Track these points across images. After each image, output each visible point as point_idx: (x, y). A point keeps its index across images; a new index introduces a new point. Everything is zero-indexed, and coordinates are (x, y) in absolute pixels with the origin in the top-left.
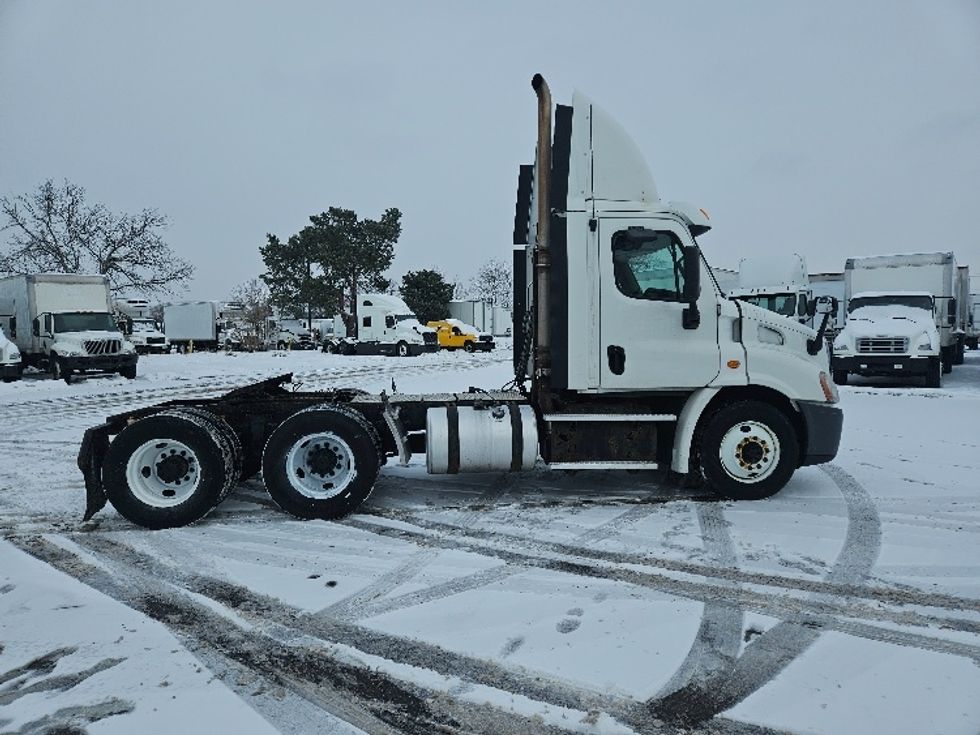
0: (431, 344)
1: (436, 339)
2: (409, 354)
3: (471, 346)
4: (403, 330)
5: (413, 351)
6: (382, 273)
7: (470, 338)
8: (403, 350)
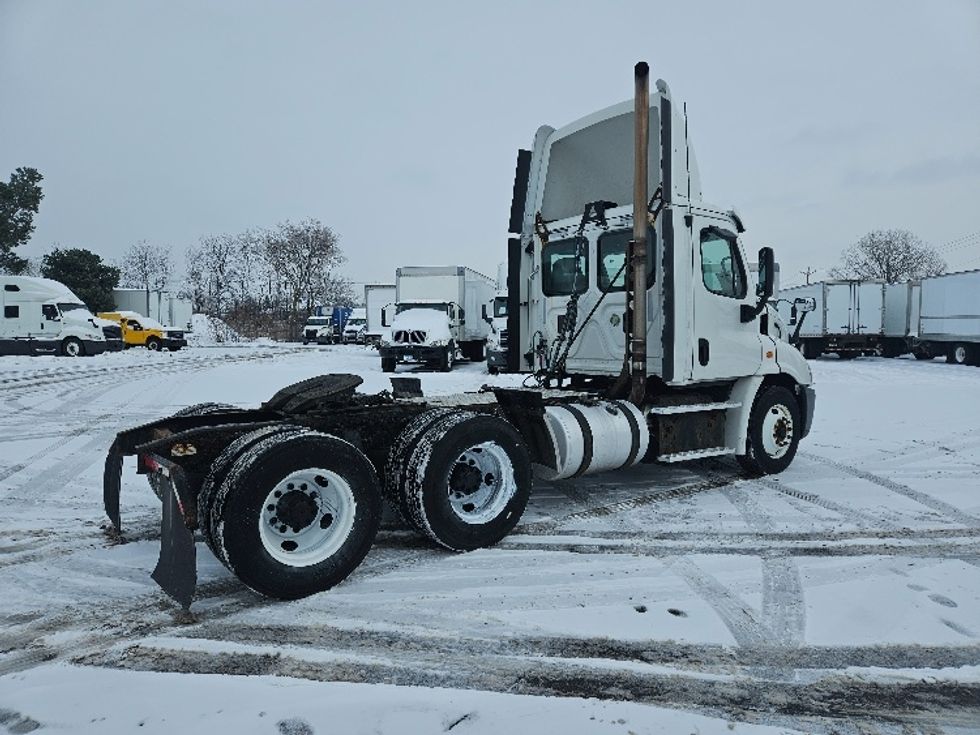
0: (114, 341)
1: (120, 335)
2: (82, 353)
3: (155, 342)
4: (73, 323)
5: (88, 349)
6: (13, 249)
7: (153, 333)
8: (72, 348)
